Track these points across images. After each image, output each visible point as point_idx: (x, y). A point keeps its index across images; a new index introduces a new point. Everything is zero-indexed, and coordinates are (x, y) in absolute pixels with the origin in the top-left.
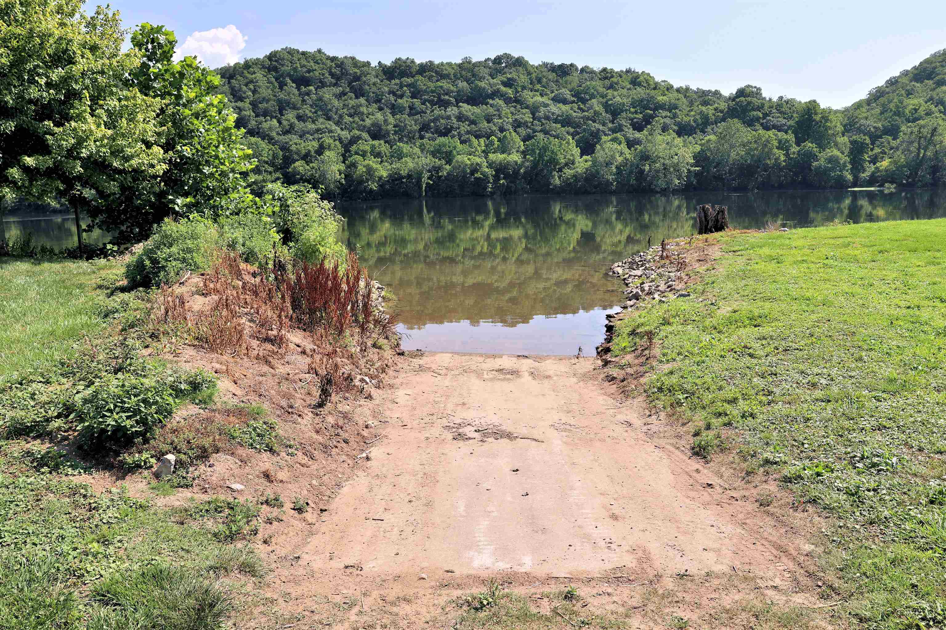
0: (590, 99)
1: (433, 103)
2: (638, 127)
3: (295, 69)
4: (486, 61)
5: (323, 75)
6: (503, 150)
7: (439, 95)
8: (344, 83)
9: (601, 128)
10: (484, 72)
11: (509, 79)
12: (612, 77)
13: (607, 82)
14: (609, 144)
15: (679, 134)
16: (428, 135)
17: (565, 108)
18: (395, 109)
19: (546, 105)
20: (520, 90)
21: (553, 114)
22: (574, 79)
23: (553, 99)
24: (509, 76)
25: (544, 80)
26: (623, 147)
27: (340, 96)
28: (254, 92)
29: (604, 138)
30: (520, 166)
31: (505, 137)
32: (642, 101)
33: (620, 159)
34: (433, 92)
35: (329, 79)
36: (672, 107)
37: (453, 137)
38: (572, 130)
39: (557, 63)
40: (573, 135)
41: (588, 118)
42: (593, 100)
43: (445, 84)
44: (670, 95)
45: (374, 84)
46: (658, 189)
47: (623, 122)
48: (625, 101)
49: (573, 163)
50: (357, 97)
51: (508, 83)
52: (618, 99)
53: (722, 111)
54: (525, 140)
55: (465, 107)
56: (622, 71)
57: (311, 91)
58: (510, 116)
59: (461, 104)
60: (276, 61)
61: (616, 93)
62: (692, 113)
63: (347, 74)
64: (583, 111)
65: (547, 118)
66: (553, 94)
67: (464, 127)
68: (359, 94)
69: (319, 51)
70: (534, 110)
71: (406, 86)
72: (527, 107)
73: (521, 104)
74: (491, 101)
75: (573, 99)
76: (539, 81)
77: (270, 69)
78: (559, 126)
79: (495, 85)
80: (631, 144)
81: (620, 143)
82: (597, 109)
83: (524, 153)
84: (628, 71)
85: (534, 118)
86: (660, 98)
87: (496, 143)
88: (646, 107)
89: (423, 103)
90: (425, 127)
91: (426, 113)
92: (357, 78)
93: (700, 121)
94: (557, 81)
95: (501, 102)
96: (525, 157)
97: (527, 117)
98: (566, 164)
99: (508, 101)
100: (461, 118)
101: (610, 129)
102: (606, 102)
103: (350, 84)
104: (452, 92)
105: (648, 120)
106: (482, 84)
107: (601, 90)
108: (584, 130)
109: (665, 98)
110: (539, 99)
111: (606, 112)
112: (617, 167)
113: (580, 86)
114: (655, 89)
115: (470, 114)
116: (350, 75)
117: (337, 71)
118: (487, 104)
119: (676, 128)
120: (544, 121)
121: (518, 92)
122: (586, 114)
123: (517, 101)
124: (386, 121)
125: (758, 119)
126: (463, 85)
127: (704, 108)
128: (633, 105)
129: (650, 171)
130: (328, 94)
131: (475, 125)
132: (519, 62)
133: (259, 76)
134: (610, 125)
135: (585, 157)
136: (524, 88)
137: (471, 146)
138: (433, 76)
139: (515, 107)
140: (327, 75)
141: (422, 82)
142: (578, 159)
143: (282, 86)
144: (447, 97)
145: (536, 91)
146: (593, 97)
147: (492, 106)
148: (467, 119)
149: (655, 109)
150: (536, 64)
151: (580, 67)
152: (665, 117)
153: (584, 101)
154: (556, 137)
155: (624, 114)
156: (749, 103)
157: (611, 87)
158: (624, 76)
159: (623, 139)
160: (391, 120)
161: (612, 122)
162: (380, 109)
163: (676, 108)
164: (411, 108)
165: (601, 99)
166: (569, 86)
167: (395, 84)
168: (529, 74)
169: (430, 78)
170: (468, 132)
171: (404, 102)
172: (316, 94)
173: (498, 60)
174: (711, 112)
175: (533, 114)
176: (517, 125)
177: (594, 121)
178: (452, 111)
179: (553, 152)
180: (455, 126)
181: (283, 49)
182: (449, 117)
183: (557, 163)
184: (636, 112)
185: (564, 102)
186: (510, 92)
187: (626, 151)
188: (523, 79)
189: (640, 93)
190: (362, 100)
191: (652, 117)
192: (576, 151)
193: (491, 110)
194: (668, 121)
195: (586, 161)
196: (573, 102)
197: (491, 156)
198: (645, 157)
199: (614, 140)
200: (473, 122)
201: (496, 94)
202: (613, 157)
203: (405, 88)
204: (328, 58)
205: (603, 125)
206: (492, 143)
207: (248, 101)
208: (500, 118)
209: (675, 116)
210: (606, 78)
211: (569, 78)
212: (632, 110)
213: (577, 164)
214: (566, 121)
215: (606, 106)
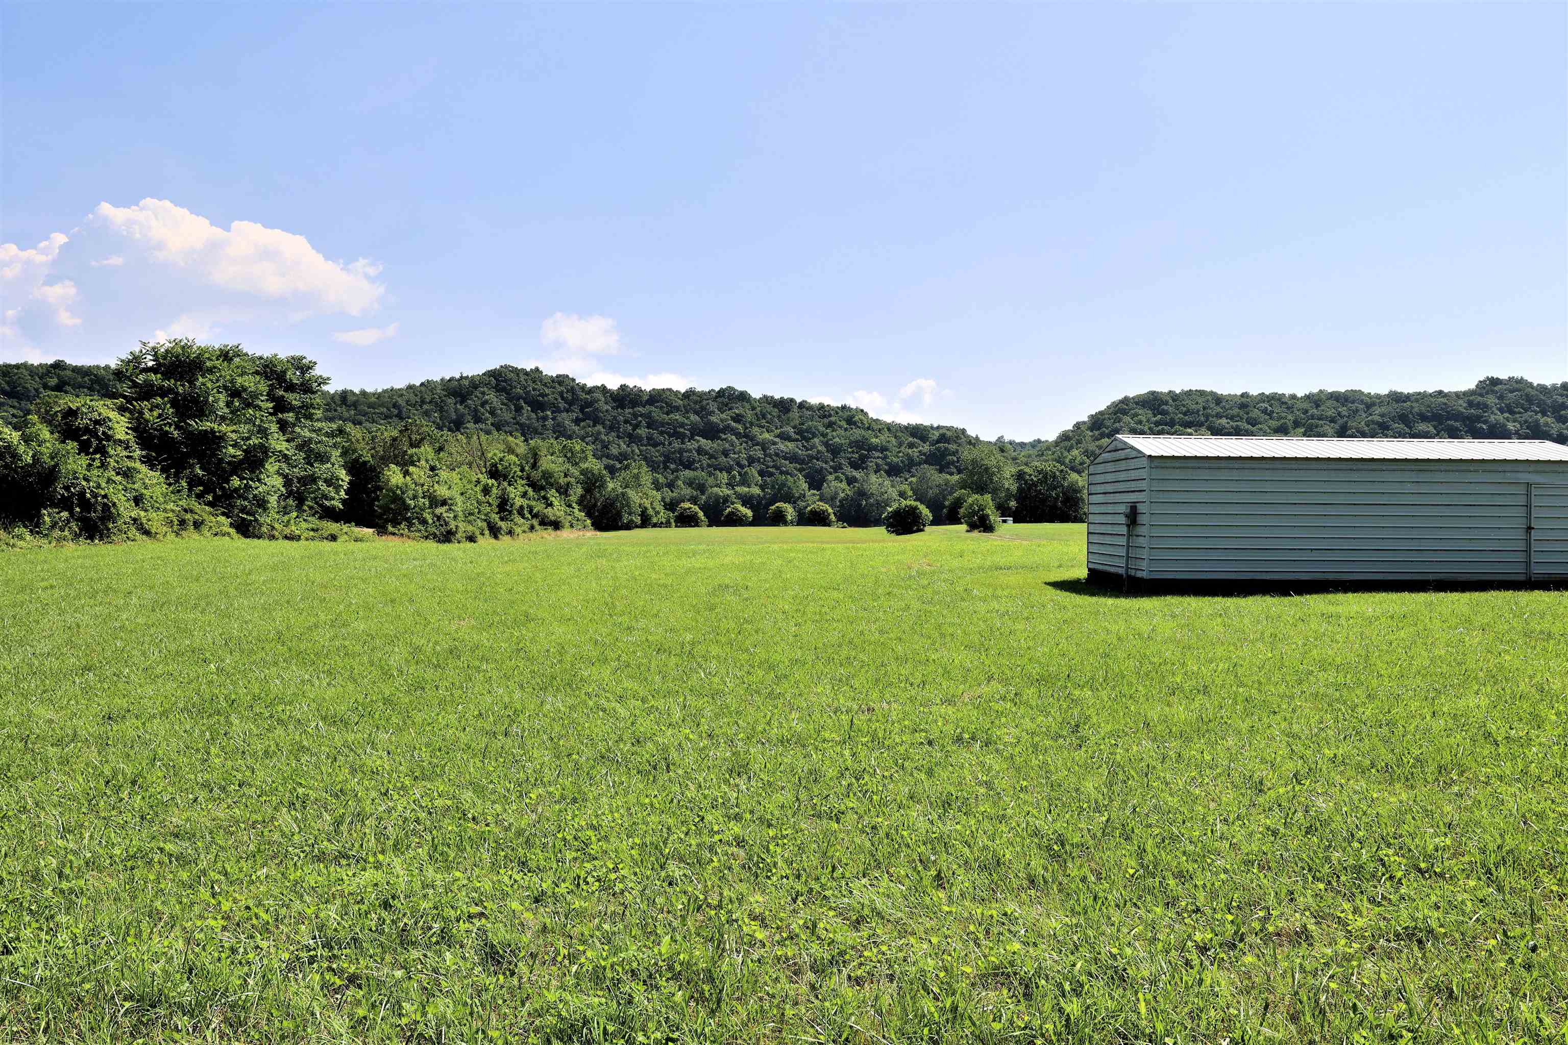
0: (813, 438)
1: (670, 436)
2: (855, 466)
3: (528, 393)
4: (709, 392)
5: (556, 399)
6: (745, 482)
7: (675, 428)
8: (575, 408)
9: (824, 465)
10: (713, 406)
11: (738, 415)
12: (830, 416)
13: (826, 421)
14: (834, 484)
15: (889, 473)
16: (672, 466)
17: (791, 445)
18: (632, 438)
19: (775, 443)
20: (748, 425)
21: (782, 452)
22: (795, 414)
23: (778, 436)
24: (737, 411)
25: (769, 416)
26: (844, 485)
27: (577, 421)
28: (492, 413)
29: (831, 477)
30: (762, 499)
31: (746, 473)
32: (857, 442)
33: (842, 495)
34: (668, 424)
35: (562, 405)
36: (883, 449)
37: (697, 468)
38: (798, 466)
39: (777, 397)
40: (800, 470)
41: (811, 457)
42: (815, 439)
43: (677, 416)
44: (882, 438)
45: (607, 411)
46: (872, 519)
47: (843, 461)
48: (843, 442)
49: (804, 497)
50: (594, 426)
51: (737, 419)
52: (837, 439)
53: (924, 454)
54: (761, 473)
55: (703, 441)
56: (838, 408)
57: (547, 416)
58: (743, 451)
59: (697, 438)
60: (502, 381)
61: (834, 433)
62: (901, 454)
63: (577, 400)
64: (807, 450)
65: (777, 455)
66: (779, 431)
67: (705, 461)
68: (596, 421)
69: (537, 369)
70: (764, 446)
71: (641, 416)
72: (757, 444)
73: (752, 440)
74: (724, 436)
75: (797, 437)
76: (764, 417)
77: (498, 389)
78: (787, 462)
79: (726, 420)
80: (851, 481)
81: (841, 481)
82: (820, 448)
83: (762, 488)
84: (844, 408)
85: (766, 455)
86: (873, 440)
87: (738, 477)
88: (862, 448)
89: (662, 433)
90: (667, 458)
91: (664, 444)
92: (589, 404)
93: (906, 462)
94: (779, 417)
95: (733, 437)
96: (763, 490)
97: (760, 454)
98: (799, 498)
99: (738, 435)
100: (700, 451)
101: (831, 467)
102: (827, 442)
103: (582, 410)
104: (687, 425)
105: (863, 459)
106: (714, 419)
107: (822, 429)
108: (810, 467)
109: (877, 440)
110: (766, 435)
111: (828, 451)
112: (840, 501)
113: (803, 424)
114: (868, 428)
115: (707, 448)
116: (581, 400)
117: (569, 396)
118: (719, 438)
119: (886, 467)
120: (775, 458)
121: (746, 428)
122: (810, 452)
123: (746, 436)
124: (633, 451)
125: (953, 463)
126: (694, 418)
127: (910, 451)
128: (851, 445)
129: (866, 505)
130: (566, 419)
131: (716, 459)
132: (743, 397)
133: (491, 396)
134: (831, 463)
135: (812, 491)
136: (752, 424)
137: (716, 478)
138: (663, 407)
139: (746, 443)
140: (560, 400)
141: (657, 414)
142: (808, 493)
143: (518, 409)
144: (682, 430)
145: (763, 427)
146: (814, 436)
147: (725, 439)
148: (706, 453)
149: (869, 450)
150: (758, 398)
151: (798, 400)
152: (878, 458)
153: (807, 440)
154: (787, 473)
155: (842, 454)
156: (946, 449)
157: (830, 425)
158: (840, 413)
159: (843, 477)
160: (637, 451)
161: (833, 460)
162: (618, 437)
163: (887, 450)
164: (650, 438)
165: (822, 438)
166: (792, 424)
167: (629, 413)
168: (753, 409)
169: (661, 408)
170: (709, 466)
171: (642, 432)
172: (553, 419)
173: (721, 393)
174: (916, 454)
175: (764, 449)
176: (751, 461)
177: (818, 460)
178: (691, 445)
179: (789, 488)
180: (697, 459)
181: (502, 367)
182: (690, 451)
183: (793, 496)
184: (853, 452)
185: (789, 439)
186: (740, 427)
187: (847, 488)
188: (749, 415)
189: (857, 433)
190: (599, 427)
191: (867, 457)
192: (805, 486)
193: (727, 445)
194: (880, 461)
195: (814, 495)
196: (797, 440)
197: (738, 489)
198: (862, 494)
199: (837, 478)
200: (711, 457)
201: (727, 429)
202: (837, 494)
203: (640, 419)
204: (552, 379)
205: (826, 463)
206: (734, 477)
207: (489, 422)
208: (735, 453)
209: (886, 457)
210: (825, 416)
211: (791, 414)
212: (850, 450)
213: (807, 498)
214: (793, 458)
215: (826, 444)
